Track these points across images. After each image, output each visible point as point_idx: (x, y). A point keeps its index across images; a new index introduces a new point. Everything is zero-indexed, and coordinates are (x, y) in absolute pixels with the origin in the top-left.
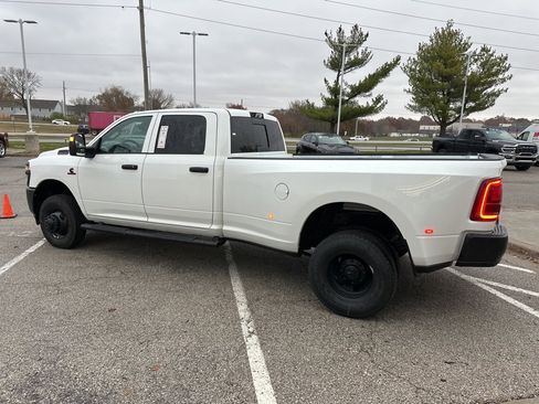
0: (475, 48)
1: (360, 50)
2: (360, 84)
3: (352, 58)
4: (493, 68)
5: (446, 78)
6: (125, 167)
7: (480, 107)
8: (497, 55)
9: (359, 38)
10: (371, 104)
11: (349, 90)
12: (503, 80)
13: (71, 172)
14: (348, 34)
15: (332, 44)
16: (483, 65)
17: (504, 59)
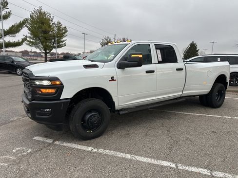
1: (7, 10)
6: (147, 72)
8: (63, 25)
10: (21, 40)
12: (65, 36)
13: (113, 79)
17: (65, 28)
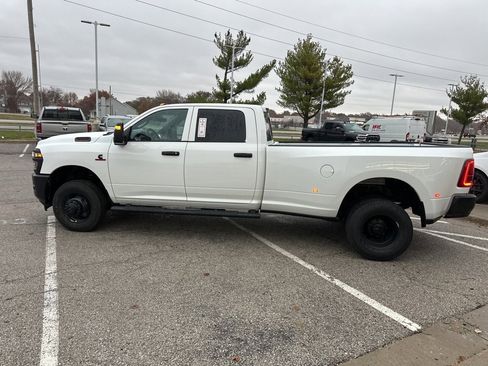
0: (329, 58)
1: (245, 52)
2: (245, 82)
3: (238, 58)
4: (342, 75)
5: (309, 80)
6: (165, 154)
7: (333, 105)
8: (345, 64)
9: (244, 42)
10: (256, 99)
11: (236, 86)
12: (348, 85)
13: (100, 158)
14: (235, 38)
15: (220, 45)
16: (335, 72)
17: (349, 68)
